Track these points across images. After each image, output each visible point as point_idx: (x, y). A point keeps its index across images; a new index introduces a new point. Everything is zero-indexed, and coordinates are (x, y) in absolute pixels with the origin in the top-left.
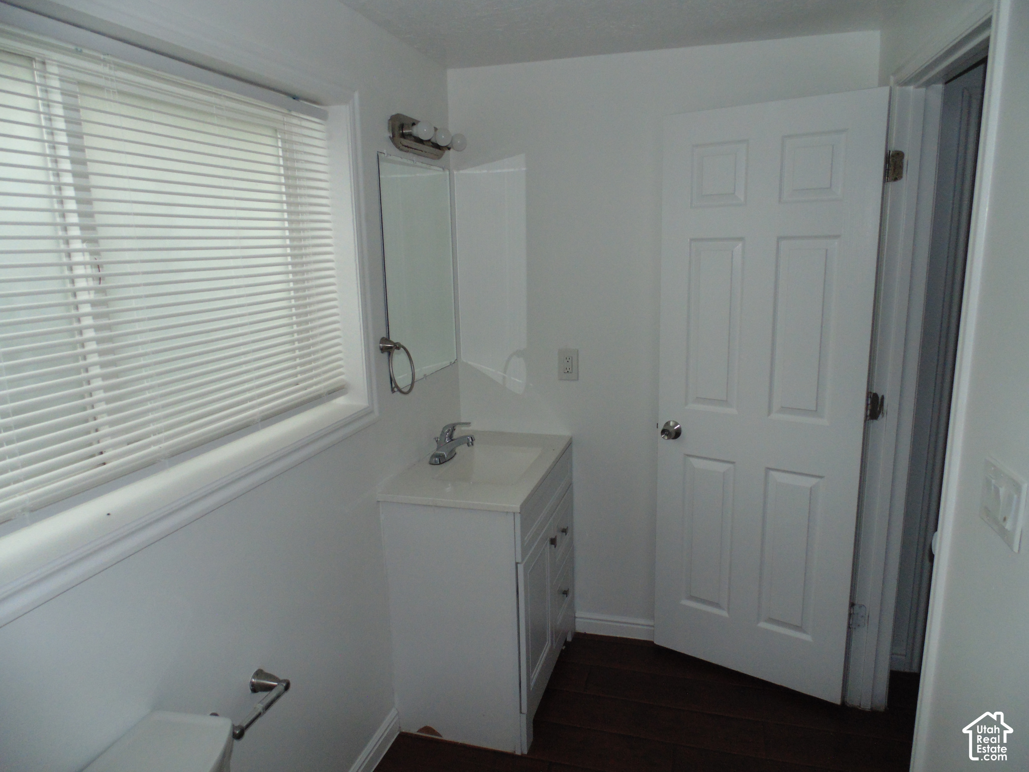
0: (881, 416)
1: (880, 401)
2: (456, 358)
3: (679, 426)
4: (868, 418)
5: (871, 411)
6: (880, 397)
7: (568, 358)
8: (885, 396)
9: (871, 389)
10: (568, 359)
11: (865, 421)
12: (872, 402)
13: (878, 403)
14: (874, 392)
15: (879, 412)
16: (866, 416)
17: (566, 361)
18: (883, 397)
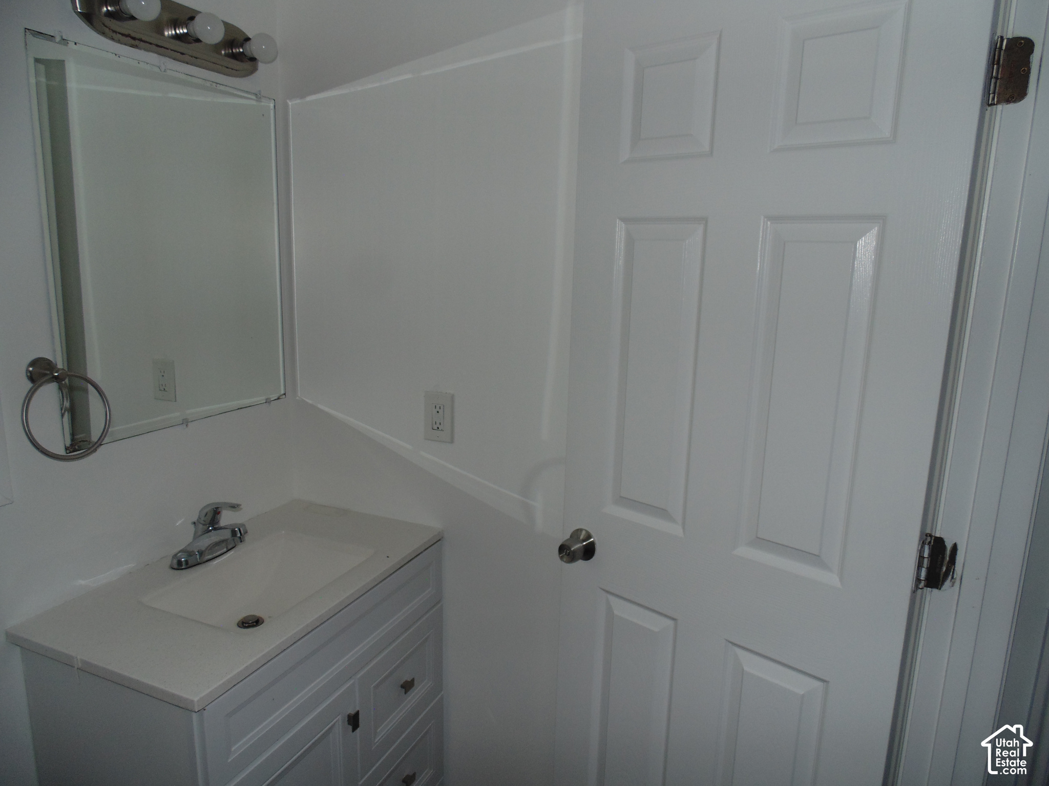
0: (948, 583)
1: (948, 552)
2: (283, 392)
3: (592, 540)
4: (922, 585)
5: (930, 570)
6: (949, 546)
7: (438, 407)
8: (959, 547)
9: (932, 529)
10: (438, 409)
11: (914, 592)
12: (931, 555)
13: (943, 558)
14: (938, 535)
15: (946, 575)
16: (918, 580)
17: (435, 411)
18: (955, 548)
